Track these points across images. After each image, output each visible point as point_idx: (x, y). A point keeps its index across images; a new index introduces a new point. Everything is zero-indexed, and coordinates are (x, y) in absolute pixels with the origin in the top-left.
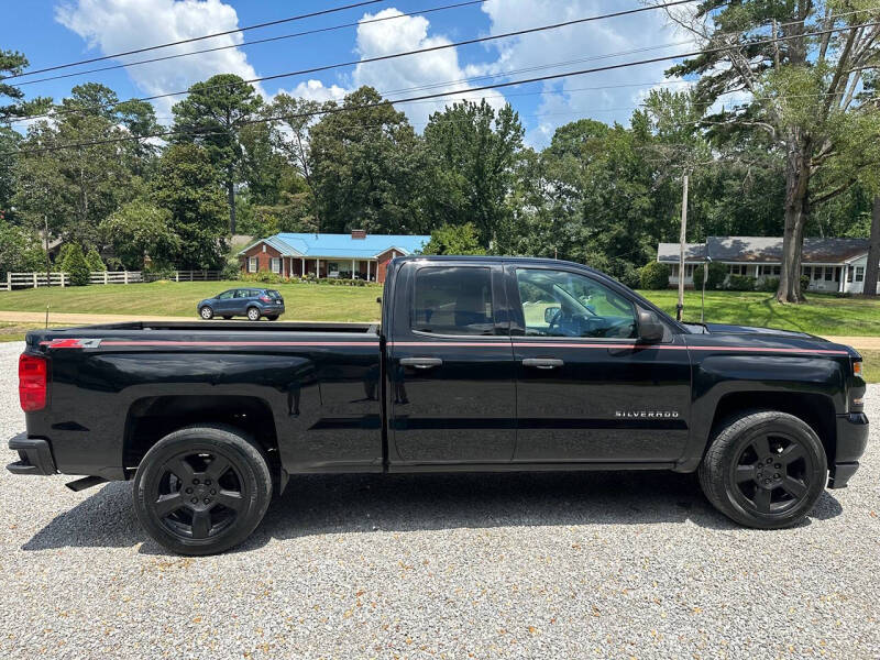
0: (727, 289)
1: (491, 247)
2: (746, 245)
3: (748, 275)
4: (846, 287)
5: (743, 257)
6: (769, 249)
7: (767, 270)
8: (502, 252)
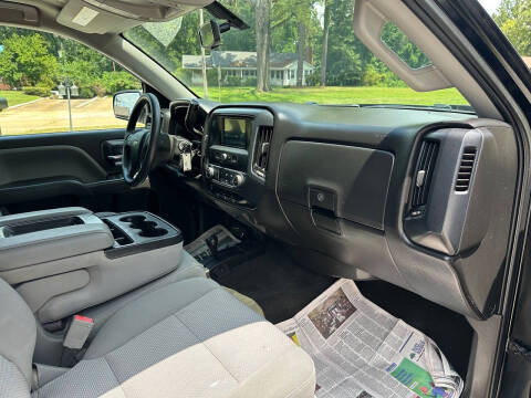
0: (228, 86)
1: (61, 56)
2: (234, 56)
3: (237, 76)
4: (287, 82)
5: (233, 64)
6: (247, 60)
7: (246, 73)
8: (70, 60)
